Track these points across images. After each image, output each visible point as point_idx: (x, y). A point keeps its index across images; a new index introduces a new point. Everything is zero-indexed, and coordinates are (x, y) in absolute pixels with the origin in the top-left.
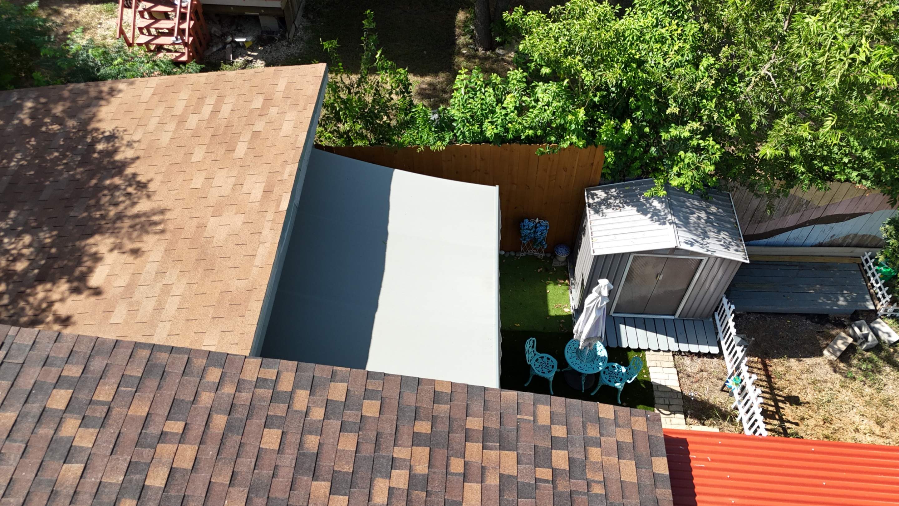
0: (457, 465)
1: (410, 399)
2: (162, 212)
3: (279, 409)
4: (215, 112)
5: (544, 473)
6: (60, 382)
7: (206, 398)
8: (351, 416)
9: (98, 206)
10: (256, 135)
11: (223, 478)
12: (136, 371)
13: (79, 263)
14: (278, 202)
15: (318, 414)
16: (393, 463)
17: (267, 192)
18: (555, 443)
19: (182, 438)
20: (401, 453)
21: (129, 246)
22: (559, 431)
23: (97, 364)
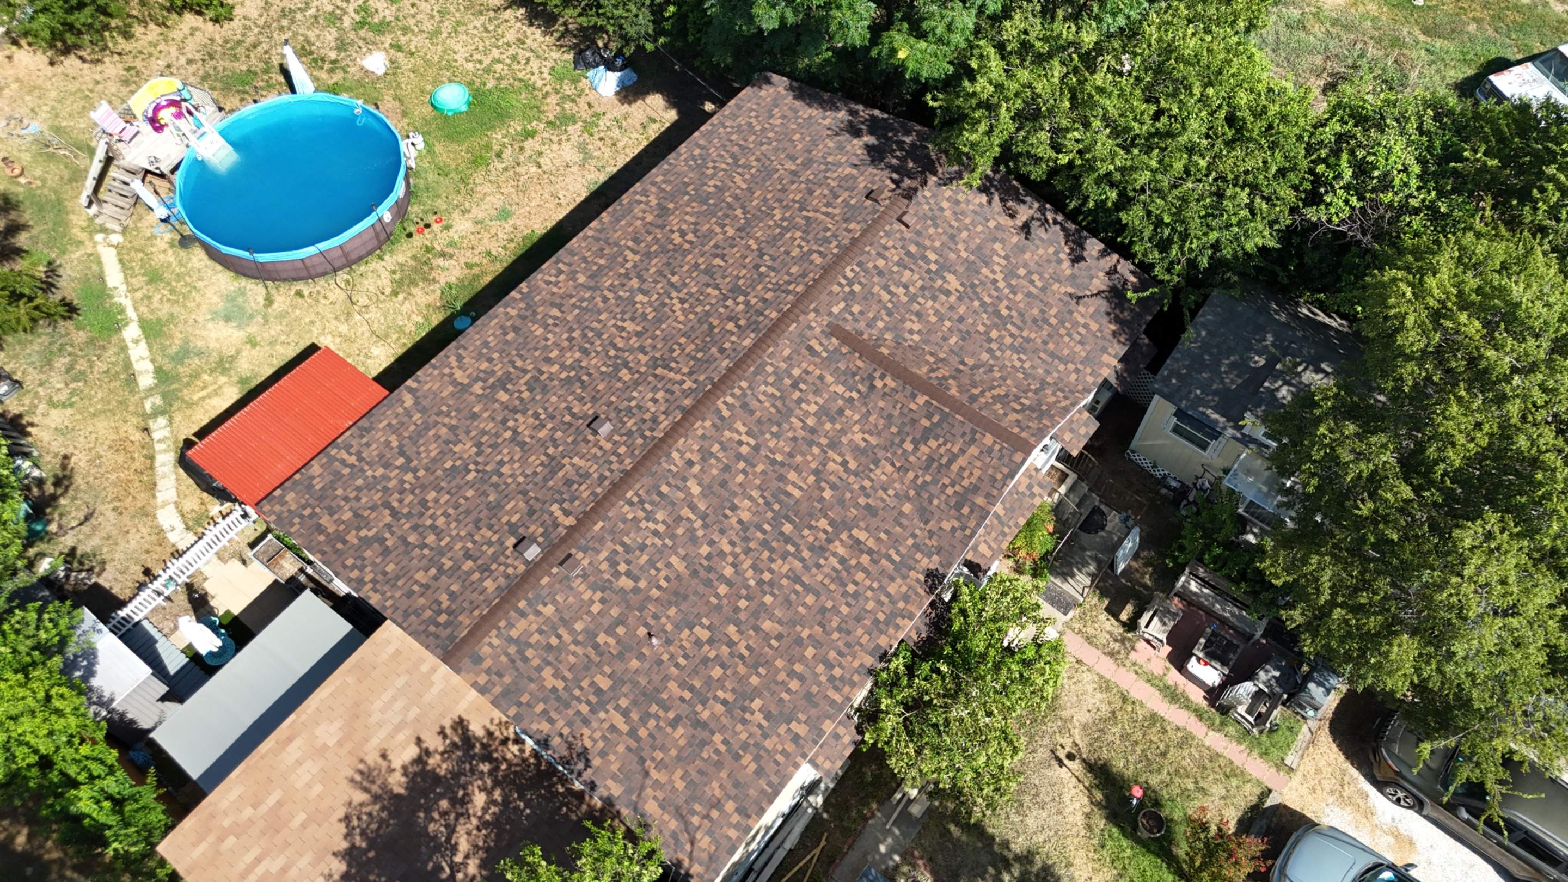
0: (342, 527)
1: (334, 557)
2: (352, 780)
3: (380, 577)
4: (258, 860)
5: (318, 510)
6: (437, 625)
7: (398, 595)
8: (359, 563)
9: (381, 822)
10: (255, 806)
11: (415, 561)
12: (413, 617)
13: (415, 774)
14: (290, 726)
15: (368, 569)
16: (360, 539)
17: (290, 740)
18: (302, 517)
19: (416, 582)
20: (355, 541)
21: (384, 764)
22: (297, 520)
23: (422, 628)
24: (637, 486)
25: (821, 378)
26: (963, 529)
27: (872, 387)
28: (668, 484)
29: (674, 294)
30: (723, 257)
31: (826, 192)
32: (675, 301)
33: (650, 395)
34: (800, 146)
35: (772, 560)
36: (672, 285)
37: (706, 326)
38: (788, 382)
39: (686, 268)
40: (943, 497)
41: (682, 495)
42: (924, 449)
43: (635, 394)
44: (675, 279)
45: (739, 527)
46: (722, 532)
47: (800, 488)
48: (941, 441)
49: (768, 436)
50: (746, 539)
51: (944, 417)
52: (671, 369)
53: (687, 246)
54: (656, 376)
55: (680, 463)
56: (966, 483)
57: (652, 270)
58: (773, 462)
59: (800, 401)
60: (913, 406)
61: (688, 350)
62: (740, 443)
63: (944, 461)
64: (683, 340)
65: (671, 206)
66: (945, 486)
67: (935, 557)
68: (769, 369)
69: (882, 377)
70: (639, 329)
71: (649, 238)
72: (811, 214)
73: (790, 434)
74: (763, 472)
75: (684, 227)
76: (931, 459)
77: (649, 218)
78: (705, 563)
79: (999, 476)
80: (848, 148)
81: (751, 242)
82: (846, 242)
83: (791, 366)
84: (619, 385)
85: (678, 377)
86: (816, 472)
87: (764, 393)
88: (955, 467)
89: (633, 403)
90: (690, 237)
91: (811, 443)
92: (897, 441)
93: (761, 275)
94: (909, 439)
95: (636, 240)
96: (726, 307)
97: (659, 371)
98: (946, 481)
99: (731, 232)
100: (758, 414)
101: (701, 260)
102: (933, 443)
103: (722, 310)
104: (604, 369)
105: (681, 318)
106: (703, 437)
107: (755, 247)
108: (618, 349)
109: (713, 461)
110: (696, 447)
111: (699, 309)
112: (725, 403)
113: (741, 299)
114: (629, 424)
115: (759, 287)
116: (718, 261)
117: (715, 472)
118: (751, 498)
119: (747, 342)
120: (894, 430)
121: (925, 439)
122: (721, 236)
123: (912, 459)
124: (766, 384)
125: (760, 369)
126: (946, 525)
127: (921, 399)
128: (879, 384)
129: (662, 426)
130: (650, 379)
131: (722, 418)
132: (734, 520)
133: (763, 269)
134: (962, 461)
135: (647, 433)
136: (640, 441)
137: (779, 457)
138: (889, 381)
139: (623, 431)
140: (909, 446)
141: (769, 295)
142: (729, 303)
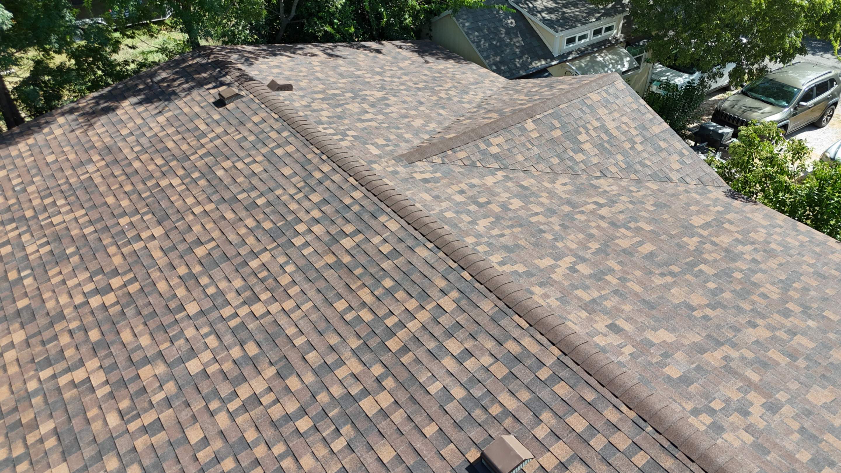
24: (675, 407)
25: (472, 186)
26: (682, 155)
27: (496, 157)
28: (662, 365)
29: (227, 312)
30: (199, 242)
31: (176, 138)
32: (243, 311)
33: (448, 363)
34: (72, 157)
35: (764, 296)
36: (202, 313)
37: (329, 274)
38: (473, 208)
39: (181, 292)
40: (646, 155)
41: (679, 356)
42: (587, 146)
43: (434, 388)
44: (192, 308)
45: (719, 312)
46: (736, 330)
47: (640, 243)
48: (581, 129)
49: (560, 245)
50: (739, 309)
51: (556, 116)
52: (402, 325)
53: (133, 288)
54: (405, 349)
55: (614, 340)
56: (634, 132)
57: (145, 341)
58: (603, 251)
59: (504, 207)
60: (535, 135)
61: (368, 299)
62: (572, 269)
63: (606, 138)
64: (341, 305)
65: (21, 304)
66: (633, 148)
67: (709, 188)
68: (449, 215)
69: (489, 144)
70: (270, 372)
71: (65, 339)
72: (201, 152)
73: (557, 228)
74: (620, 263)
75: (89, 287)
76: (600, 147)
77: (19, 337)
78: (801, 363)
79: (635, 106)
80: (124, 118)
81: (197, 210)
82: (277, 126)
83: (449, 199)
84: (398, 416)
85: (423, 316)
86: (614, 224)
87: (489, 228)
88: (615, 133)
89: (458, 393)
90: (116, 282)
91: (569, 217)
92: (570, 164)
93: (269, 203)
94: (571, 154)
95: (48, 363)
96: (307, 244)
97: (393, 344)
98: (627, 145)
99: (158, 231)
100: (522, 242)
101: (182, 270)
102: (583, 137)
103: (306, 252)
104: (338, 445)
105: (289, 305)
106: (563, 300)
107: (209, 207)
108: (303, 411)
109: (608, 304)
110: (584, 314)
111: (285, 280)
112: (502, 263)
113: (301, 228)
114: (510, 404)
115: (293, 206)
116: (200, 251)
117: (627, 308)
118: (667, 287)
119: (393, 226)
120: (556, 161)
121: (576, 142)
122: (152, 245)
123: (595, 160)
124: (473, 222)
125: (448, 221)
126: (676, 166)
127: (529, 125)
128: (494, 150)
129: (534, 348)
130: (406, 359)
131: (529, 274)
132: (708, 312)
133: (260, 201)
134: (611, 125)
135: (544, 374)
136: (562, 389)
137: (594, 246)
138: (495, 140)
139: (526, 417)
140: (579, 157)
141: (315, 198)
142: (298, 241)
